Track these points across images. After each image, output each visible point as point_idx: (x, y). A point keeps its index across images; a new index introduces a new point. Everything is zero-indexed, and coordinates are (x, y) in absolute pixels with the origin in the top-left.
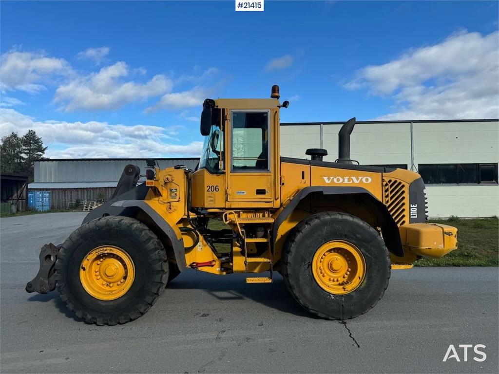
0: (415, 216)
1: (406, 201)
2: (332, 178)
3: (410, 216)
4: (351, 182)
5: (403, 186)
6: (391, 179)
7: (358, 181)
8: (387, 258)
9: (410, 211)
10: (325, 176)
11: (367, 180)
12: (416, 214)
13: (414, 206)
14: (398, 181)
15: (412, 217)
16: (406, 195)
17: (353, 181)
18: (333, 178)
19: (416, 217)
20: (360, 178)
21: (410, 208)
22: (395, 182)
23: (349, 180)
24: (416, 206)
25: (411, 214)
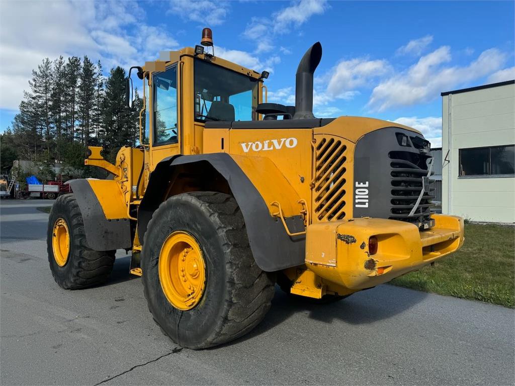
0: (364, 203)
1: (349, 175)
2: (250, 144)
3: (355, 203)
4: (272, 148)
5: (344, 148)
6: (325, 137)
7: (279, 145)
8: (227, 266)
9: (355, 194)
10: (243, 143)
11: (291, 143)
12: (367, 201)
13: (362, 185)
14: (336, 140)
15: (357, 206)
16: (349, 165)
17: (274, 147)
18: (252, 144)
19: (367, 206)
20: (283, 140)
21: (355, 188)
22: (332, 140)
23: (269, 146)
24: (367, 185)
25: (357, 201)
